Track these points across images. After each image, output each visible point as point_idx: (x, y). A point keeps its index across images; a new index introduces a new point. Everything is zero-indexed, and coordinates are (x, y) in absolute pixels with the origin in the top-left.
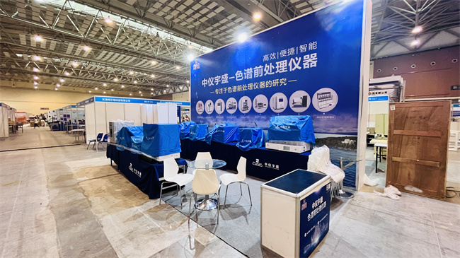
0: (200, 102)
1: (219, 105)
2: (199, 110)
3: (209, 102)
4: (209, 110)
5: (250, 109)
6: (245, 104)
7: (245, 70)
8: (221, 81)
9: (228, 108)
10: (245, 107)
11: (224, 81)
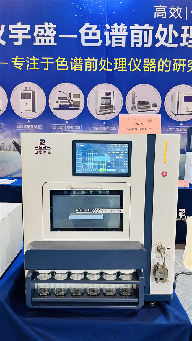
5: (117, 111)
6: (105, 101)
7: (107, 26)
8: (33, 39)
9: (57, 106)
10: (106, 107)
11: (42, 39)
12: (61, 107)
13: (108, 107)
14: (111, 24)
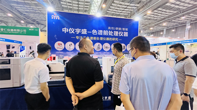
0: (60, 42)
2: (59, 48)
3: (70, 43)
4: (70, 48)
7: (98, 30)
8: (81, 32)
10: (98, 48)
11: (84, 32)
14: (99, 30)
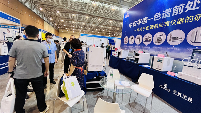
0: (127, 37)
1: (138, 38)
2: (125, 42)
3: (132, 37)
4: (131, 42)
5: (163, 42)
6: (159, 38)
7: (164, 11)
8: (142, 23)
9: (145, 41)
10: (159, 40)
12: (146, 41)
13: (160, 40)
